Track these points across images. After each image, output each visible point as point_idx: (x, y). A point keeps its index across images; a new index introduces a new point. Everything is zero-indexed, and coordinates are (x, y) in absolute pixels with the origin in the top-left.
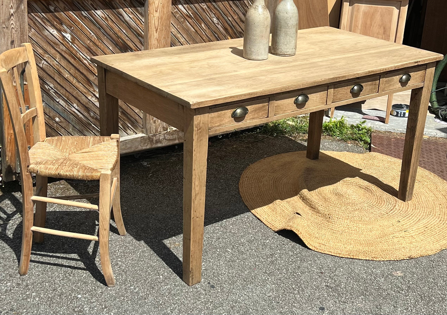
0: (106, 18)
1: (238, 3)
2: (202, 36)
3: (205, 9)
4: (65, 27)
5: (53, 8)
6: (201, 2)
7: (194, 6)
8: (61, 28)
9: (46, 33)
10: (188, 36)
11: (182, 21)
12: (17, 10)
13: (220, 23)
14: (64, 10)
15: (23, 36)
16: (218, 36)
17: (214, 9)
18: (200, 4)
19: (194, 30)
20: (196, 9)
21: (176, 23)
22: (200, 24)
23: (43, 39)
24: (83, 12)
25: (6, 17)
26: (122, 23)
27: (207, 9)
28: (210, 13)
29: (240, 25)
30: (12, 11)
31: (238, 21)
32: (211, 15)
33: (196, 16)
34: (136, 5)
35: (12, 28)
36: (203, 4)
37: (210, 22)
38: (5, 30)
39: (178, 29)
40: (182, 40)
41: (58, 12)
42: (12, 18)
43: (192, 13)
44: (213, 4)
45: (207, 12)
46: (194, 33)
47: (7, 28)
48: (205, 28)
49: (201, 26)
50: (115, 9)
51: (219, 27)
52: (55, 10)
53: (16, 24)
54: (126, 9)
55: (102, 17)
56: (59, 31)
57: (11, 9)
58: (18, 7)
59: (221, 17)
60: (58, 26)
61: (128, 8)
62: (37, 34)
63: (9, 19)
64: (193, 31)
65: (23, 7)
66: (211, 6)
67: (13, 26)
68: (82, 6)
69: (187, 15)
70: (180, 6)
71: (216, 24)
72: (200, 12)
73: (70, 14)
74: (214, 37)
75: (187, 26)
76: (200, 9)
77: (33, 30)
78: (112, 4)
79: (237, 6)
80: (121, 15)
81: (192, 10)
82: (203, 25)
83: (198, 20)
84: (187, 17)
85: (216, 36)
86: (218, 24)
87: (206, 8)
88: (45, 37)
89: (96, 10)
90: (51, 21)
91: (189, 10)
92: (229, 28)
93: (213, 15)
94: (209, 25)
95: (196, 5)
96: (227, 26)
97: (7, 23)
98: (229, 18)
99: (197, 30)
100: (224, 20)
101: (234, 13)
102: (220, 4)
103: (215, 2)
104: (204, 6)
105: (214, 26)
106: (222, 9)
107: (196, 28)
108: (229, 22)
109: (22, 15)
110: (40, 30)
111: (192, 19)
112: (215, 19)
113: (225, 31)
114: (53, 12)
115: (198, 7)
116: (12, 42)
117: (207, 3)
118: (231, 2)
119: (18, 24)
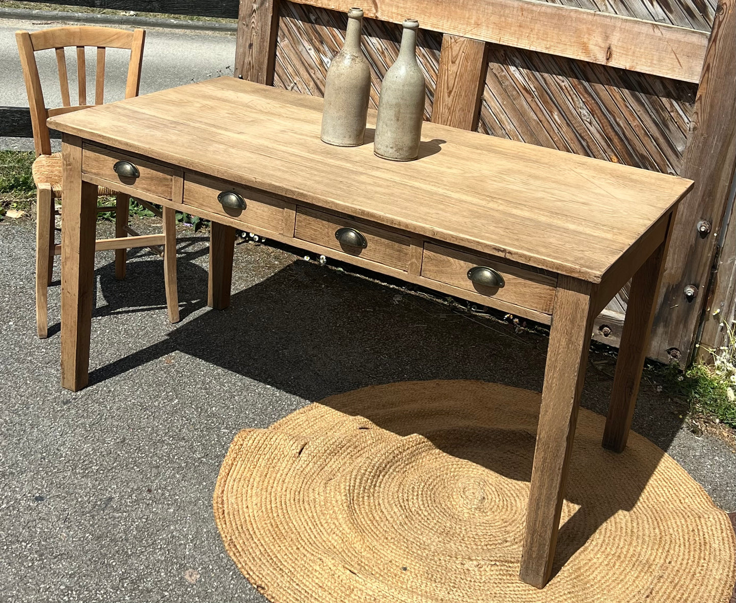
0: (383, 53)
1: (644, 98)
2: (551, 134)
3: (564, 88)
4: (327, 49)
5: (314, 18)
6: (557, 73)
7: (542, 76)
8: (321, 47)
9: (301, 48)
10: (521, 125)
11: (513, 95)
12: (261, 7)
13: (594, 122)
14: (327, 24)
15: (263, 42)
16: (588, 147)
17: (584, 93)
18: (554, 76)
19: (535, 118)
20: (546, 83)
21: (500, 94)
22: (551, 112)
23: (296, 56)
25: (247, 12)
27: (569, 89)
28: (575, 99)
29: (644, 142)
30: (255, 6)
31: (641, 133)
32: (577, 103)
33: (543, 95)
34: (432, 46)
36: (560, 77)
37: (572, 114)
38: (244, 27)
39: (503, 107)
40: (509, 128)
41: (320, 25)
42: (254, 15)
43: (535, 87)
44: (582, 84)
45: (567, 94)
46: (534, 123)
47: (247, 25)
48: (559, 122)
49: (552, 115)
51: (592, 129)
52: (316, 20)
53: (257, 24)
55: (378, 49)
56: (318, 50)
57: (254, 3)
58: (262, 4)
59: (598, 112)
60: (317, 44)
62: (290, 46)
63: (250, 15)
64: (534, 120)
65: (267, 5)
66: (579, 87)
67: (254, 26)
69: (525, 89)
70: (512, 68)
71: (586, 122)
72: (552, 89)
73: (334, 32)
74: (577, 143)
75: (522, 106)
76: (553, 84)
77: (286, 39)
78: (395, 33)
81: (536, 82)
82: (556, 117)
83: (545, 102)
84: (523, 92)
85: (584, 144)
86: (590, 123)
87: (567, 86)
88: (299, 54)
89: (371, 36)
90: (309, 34)
91: (529, 79)
92: (616, 140)
93: (581, 104)
94: (570, 119)
95: (546, 75)
96: (612, 135)
97: (247, 20)
98: (618, 120)
99: (543, 119)
100: (605, 120)
101: (632, 115)
102: (599, 87)
103: (588, 81)
104: (563, 82)
105: (581, 126)
106: (603, 97)
107: (540, 116)
108: (617, 128)
109: (266, 15)
110: (295, 43)
111: (533, 97)
112: (584, 112)
113: (606, 142)
114: (313, 23)
115: (551, 81)
116: (251, 45)
117: (570, 79)
118: (626, 92)
119: (259, 24)
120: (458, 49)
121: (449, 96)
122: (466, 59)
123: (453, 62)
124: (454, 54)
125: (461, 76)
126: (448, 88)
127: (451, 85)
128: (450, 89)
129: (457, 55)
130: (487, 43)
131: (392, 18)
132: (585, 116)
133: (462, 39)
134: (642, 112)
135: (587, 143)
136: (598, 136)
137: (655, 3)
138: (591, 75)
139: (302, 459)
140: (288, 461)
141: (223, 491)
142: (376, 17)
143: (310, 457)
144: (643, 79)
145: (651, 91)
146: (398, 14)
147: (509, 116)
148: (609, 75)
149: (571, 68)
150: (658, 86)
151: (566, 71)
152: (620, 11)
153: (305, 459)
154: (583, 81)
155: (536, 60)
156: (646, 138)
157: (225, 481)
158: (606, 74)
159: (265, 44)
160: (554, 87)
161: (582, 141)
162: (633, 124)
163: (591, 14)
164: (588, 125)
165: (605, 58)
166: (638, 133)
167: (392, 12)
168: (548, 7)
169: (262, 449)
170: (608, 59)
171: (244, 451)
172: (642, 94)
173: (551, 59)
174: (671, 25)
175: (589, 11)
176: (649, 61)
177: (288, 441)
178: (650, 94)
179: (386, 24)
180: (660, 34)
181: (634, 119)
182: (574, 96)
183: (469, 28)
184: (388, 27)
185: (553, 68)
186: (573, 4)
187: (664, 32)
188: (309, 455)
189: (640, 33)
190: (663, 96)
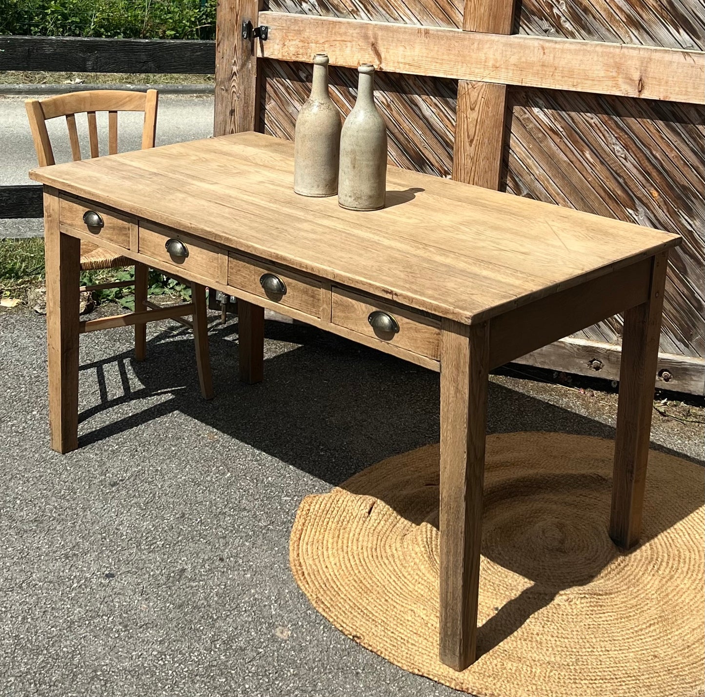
0: (388, 106)
1: (680, 127)
2: (584, 174)
3: (594, 125)
5: (305, 75)
6: (585, 110)
7: (569, 115)
9: (291, 110)
10: (550, 167)
11: (539, 138)
12: (242, 68)
13: (630, 158)
15: (248, 107)
16: (626, 183)
17: (615, 128)
18: (582, 113)
19: (566, 159)
20: (574, 122)
21: (525, 138)
22: (582, 151)
23: (286, 118)
24: (350, 89)
25: (227, 75)
26: (417, 118)
27: (599, 125)
28: (607, 135)
30: (235, 69)
31: (680, 164)
32: (609, 139)
33: (572, 134)
34: (445, 94)
35: (234, 92)
36: (589, 114)
37: (605, 151)
38: (223, 92)
39: (529, 151)
40: (538, 172)
42: (234, 78)
43: (562, 127)
44: (613, 119)
45: (598, 131)
46: (565, 165)
47: (227, 90)
48: (592, 160)
49: (583, 154)
50: (405, 93)
51: (628, 165)
52: (308, 78)
53: (239, 87)
54: (424, 97)
55: (383, 103)
57: (234, 65)
58: (243, 65)
59: (632, 146)
61: (428, 95)
62: (278, 108)
63: (230, 79)
64: (564, 161)
65: (250, 66)
66: (610, 122)
67: (234, 90)
68: (349, 80)
69: (551, 129)
70: (536, 110)
71: (621, 159)
72: (581, 128)
74: (613, 181)
75: (550, 148)
76: (581, 122)
77: (272, 101)
79: (678, 134)
80: (416, 105)
81: (563, 122)
82: (588, 156)
83: (575, 142)
84: (550, 133)
85: (621, 180)
86: (625, 159)
87: (597, 123)
90: (301, 94)
91: (555, 120)
92: (654, 174)
93: (614, 140)
94: (603, 156)
95: (573, 114)
96: (649, 168)
97: (226, 84)
98: (654, 152)
99: (574, 159)
100: (641, 154)
101: (669, 145)
102: (631, 121)
103: (619, 115)
104: (592, 119)
105: (615, 162)
106: (636, 131)
107: (570, 156)
108: (654, 161)
109: (249, 77)
110: (283, 104)
111: (561, 138)
112: (617, 148)
113: (644, 176)
114: (304, 82)
115: (578, 119)
116: (232, 112)
117: (600, 115)
118: (661, 123)
119: (242, 88)
120: (477, 94)
121: (471, 146)
122: (487, 104)
123: (472, 109)
124: (473, 100)
125: (483, 122)
126: (468, 137)
127: (471, 133)
128: (471, 137)
129: (476, 101)
130: (508, 86)
131: (399, 68)
132: (618, 151)
133: (481, 84)
134: (679, 142)
135: (624, 179)
136: (635, 171)
137: (681, 31)
138: (621, 109)
139: (372, 518)
140: (358, 522)
141: (298, 555)
142: (381, 68)
143: (381, 516)
144: (676, 108)
145: (686, 120)
146: (405, 64)
147: (537, 160)
148: (641, 107)
149: (599, 104)
150: (693, 114)
151: (594, 108)
152: (645, 41)
153: (376, 518)
154: (614, 117)
155: (561, 100)
156: (686, 168)
157: (298, 545)
158: (638, 106)
159: (250, 108)
160: (582, 125)
161: (619, 178)
162: (671, 155)
163: (618, 47)
164: (623, 161)
165: (637, 91)
166: (678, 163)
167: (398, 62)
168: (571, 43)
169: (330, 512)
170: (640, 92)
171: (313, 516)
172: (678, 124)
173: (576, 96)
174: (700, 52)
175: (615, 44)
176: (684, 89)
177: (355, 501)
178: (685, 123)
179: (390, 75)
180: (692, 62)
181: (672, 150)
182: (605, 133)
183: (487, 72)
184: (393, 78)
185: (580, 105)
186: (595, 38)
187: (695, 59)
188: (379, 513)
189: (671, 62)
190: (699, 124)
